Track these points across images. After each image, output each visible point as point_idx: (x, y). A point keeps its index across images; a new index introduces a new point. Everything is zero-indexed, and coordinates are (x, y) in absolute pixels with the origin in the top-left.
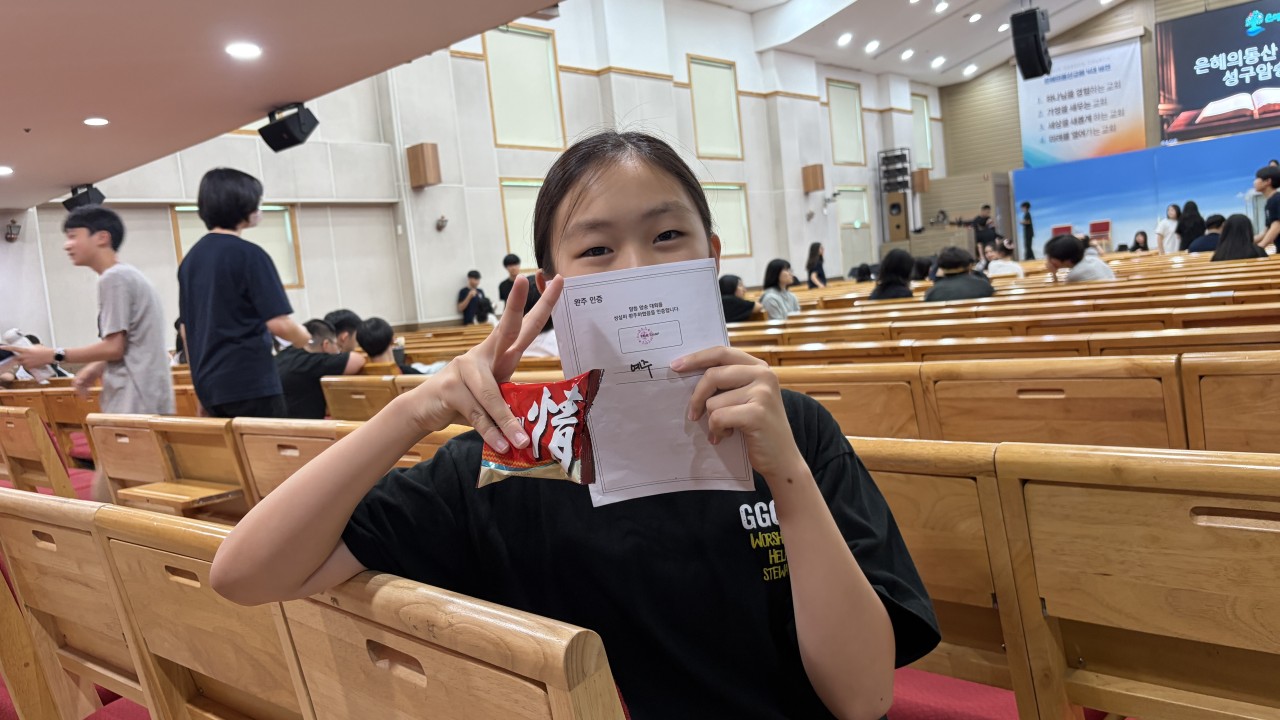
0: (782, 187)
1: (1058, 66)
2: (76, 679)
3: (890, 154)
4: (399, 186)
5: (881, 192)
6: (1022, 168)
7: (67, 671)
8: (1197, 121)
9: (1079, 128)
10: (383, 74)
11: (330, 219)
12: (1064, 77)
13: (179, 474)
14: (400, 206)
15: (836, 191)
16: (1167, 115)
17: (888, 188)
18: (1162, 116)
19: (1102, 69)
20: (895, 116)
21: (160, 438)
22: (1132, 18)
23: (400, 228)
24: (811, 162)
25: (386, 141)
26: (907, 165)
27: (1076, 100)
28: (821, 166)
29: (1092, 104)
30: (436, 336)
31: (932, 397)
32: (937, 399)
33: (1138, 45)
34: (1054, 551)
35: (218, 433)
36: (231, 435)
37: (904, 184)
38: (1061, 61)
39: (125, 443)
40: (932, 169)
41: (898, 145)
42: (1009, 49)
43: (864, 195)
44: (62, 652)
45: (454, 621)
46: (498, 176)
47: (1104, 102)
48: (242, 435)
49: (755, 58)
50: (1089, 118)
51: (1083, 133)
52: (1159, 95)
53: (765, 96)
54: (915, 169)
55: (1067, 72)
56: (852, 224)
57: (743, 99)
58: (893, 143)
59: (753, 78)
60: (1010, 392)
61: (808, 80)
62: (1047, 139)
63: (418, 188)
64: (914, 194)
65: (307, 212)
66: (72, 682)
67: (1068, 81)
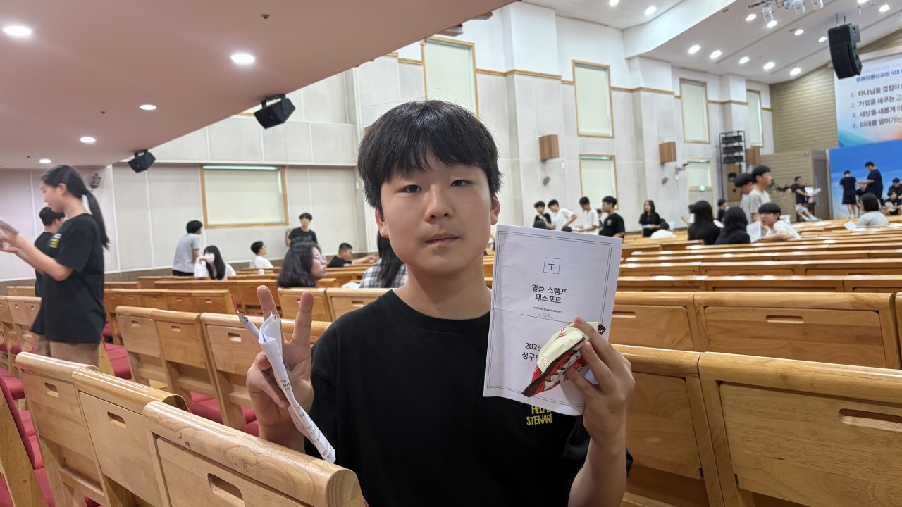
0: (643, 159)
1: (866, 69)
3: (729, 135)
5: (721, 164)
6: (837, 147)
7: (65, 484)
9: (884, 116)
11: (309, 177)
12: (873, 77)
15: (686, 163)
17: (727, 161)
20: (734, 106)
23: (358, 184)
24: (667, 140)
25: (350, 123)
26: (742, 144)
27: (882, 95)
28: (674, 143)
29: (896, 98)
31: (702, 318)
32: (706, 320)
34: (742, 438)
36: (199, 324)
37: (740, 158)
38: (870, 64)
39: (137, 328)
40: (763, 147)
41: (735, 129)
42: (827, 56)
43: (708, 165)
44: (63, 470)
45: (259, 461)
48: (206, 325)
49: (625, 62)
50: (893, 109)
51: (888, 120)
53: (632, 91)
54: (748, 147)
55: (875, 73)
56: (699, 187)
57: (613, 92)
58: (731, 127)
59: (623, 77)
60: (761, 317)
61: (665, 79)
62: (858, 125)
64: (747, 166)
65: (293, 172)
66: (68, 492)
67: (876, 80)
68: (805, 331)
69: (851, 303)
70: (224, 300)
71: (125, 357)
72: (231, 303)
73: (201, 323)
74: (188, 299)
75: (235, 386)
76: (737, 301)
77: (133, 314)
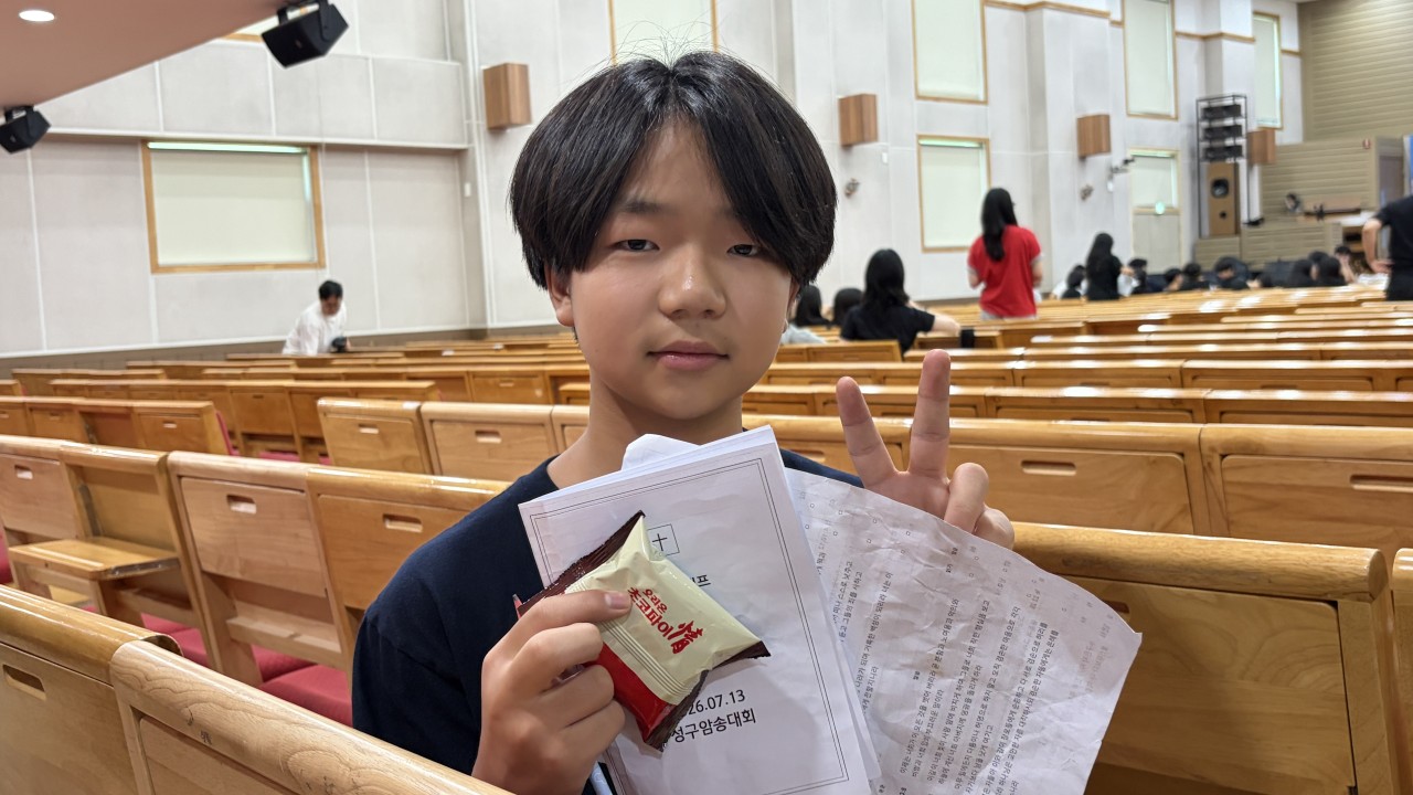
0: (1045, 147)
3: (1215, 104)
4: (469, 126)
5: (1199, 161)
11: (367, 170)
13: (96, 530)
14: (470, 153)
15: (1129, 157)
17: (1210, 155)
20: (1226, 44)
21: (73, 474)
23: (468, 188)
24: (1092, 111)
25: (453, 58)
26: (1241, 121)
28: (1107, 118)
30: (509, 347)
31: (1217, 479)
32: (1223, 482)
35: (148, 472)
36: (165, 476)
37: (1235, 151)
39: (28, 480)
40: (1281, 129)
41: (1228, 91)
43: (1172, 162)
45: (360, 781)
48: (180, 477)
53: (1025, 8)
54: (1253, 127)
56: (1152, 207)
58: (1221, 87)
60: (1340, 478)
63: (497, 128)
64: (1250, 166)
65: (337, 159)
70: (202, 424)
73: (167, 472)
75: (239, 605)
76: (1290, 446)
77: (17, 451)
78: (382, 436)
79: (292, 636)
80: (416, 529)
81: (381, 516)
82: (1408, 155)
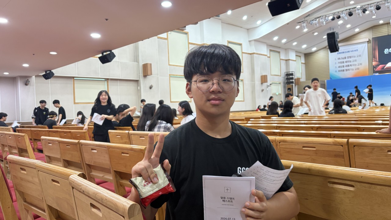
0: (254, 81)
1: (341, 49)
2: (28, 211)
3: (288, 73)
4: (139, 75)
5: (285, 84)
6: (329, 79)
7: (25, 209)
8: (385, 68)
9: (347, 68)
10: (137, 43)
11: (119, 84)
12: (343, 52)
14: (139, 81)
15: (271, 83)
16: (375, 66)
17: (287, 83)
18: (374, 66)
19: (355, 51)
20: (290, 61)
22: (365, 36)
23: (139, 88)
24: (264, 74)
25: (137, 62)
26: (293, 77)
27: (347, 60)
28: (267, 76)
29: (352, 61)
32: (280, 148)
33: (367, 44)
37: (292, 82)
38: (342, 47)
39: (51, 146)
40: (301, 78)
41: (291, 71)
42: (326, 44)
45: (107, 199)
46: (169, 74)
47: (356, 61)
48: (82, 145)
49: (248, 42)
50: (351, 65)
51: (349, 70)
52: (373, 60)
53: (251, 54)
54: (296, 78)
55: (344, 51)
56: (276, 93)
57: (243, 54)
58: (289, 70)
59: (247, 48)
61: (264, 50)
62: (337, 71)
63: (145, 76)
64: (295, 85)
65: (112, 81)
66: (26, 212)
67: (344, 54)
68: (316, 152)
69: (333, 142)
70: (85, 135)
71: (44, 157)
72: (88, 136)
73: (79, 144)
74: (69, 133)
75: (92, 170)
77: (49, 140)
78: (121, 137)
79: (103, 176)
80: (128, 155)
81: (121, 153)
82: (326, 84)
